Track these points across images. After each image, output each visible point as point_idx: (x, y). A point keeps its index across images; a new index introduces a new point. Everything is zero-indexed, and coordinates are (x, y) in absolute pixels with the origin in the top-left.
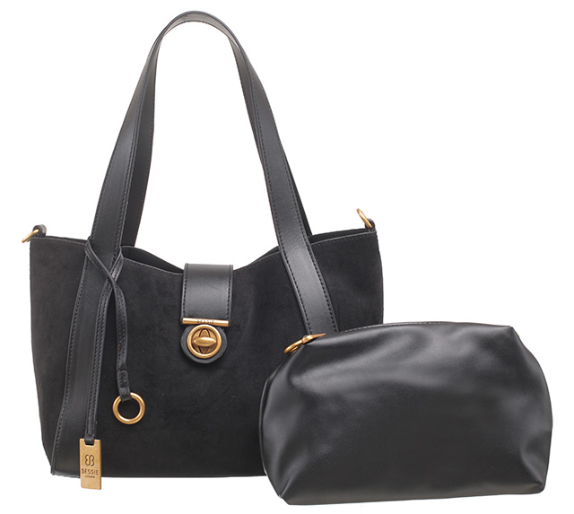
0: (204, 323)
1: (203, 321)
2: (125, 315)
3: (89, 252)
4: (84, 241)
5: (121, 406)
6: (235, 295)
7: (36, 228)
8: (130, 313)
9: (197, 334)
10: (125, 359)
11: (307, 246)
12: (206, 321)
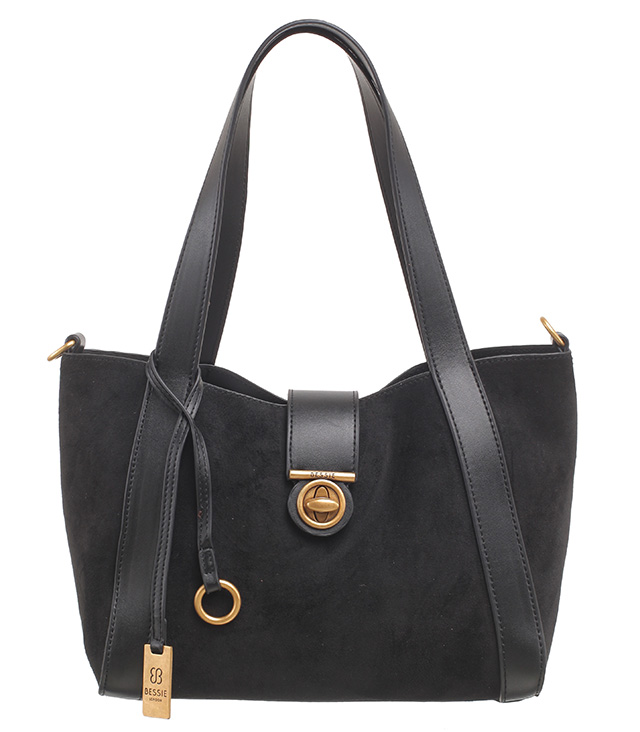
0: (321, 478)
1: (319, 474)
2: (207, 467)
3: (153, 376)
4: (145, 358)
5: (205, 600)
6: (364, 435)
7: (71, 338)
8: (215, 464)
9: (311, 494)
10: (209, 531)
11: (470, 362)
12: (324, 473)
